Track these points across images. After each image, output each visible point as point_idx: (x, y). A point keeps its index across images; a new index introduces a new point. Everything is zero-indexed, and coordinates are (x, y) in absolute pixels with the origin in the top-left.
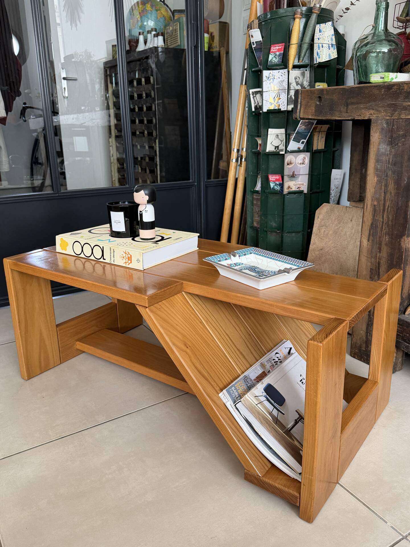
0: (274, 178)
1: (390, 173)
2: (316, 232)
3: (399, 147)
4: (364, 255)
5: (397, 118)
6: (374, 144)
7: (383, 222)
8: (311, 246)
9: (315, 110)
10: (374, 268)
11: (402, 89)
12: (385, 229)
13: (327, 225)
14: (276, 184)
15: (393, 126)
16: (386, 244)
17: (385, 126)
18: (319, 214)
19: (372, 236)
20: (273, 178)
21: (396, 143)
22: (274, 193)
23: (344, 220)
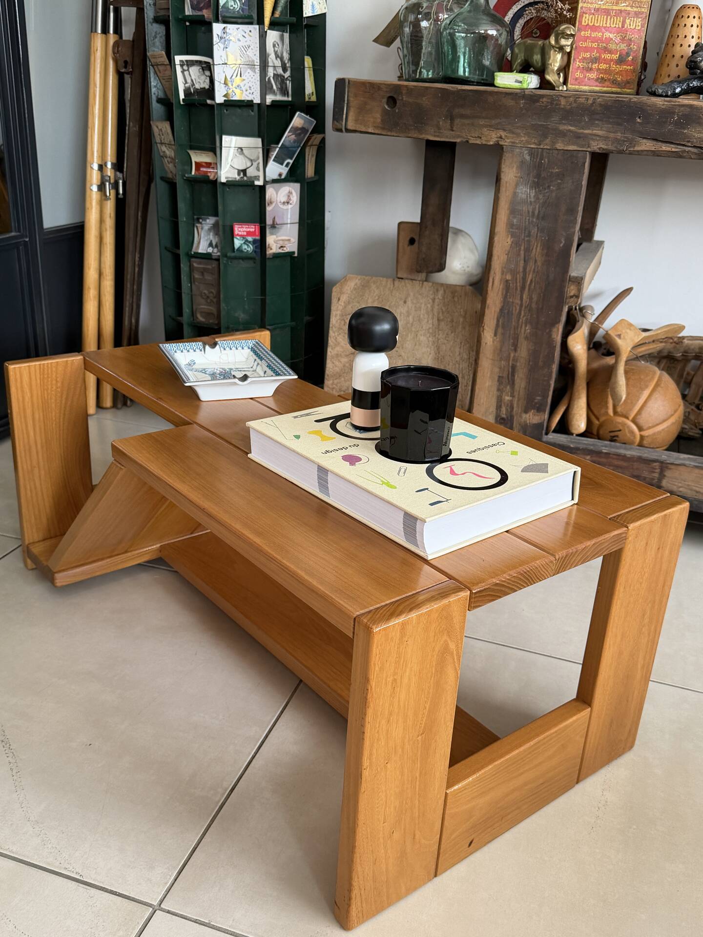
0: (244, 229)
1: (534, 231)
2: (337, 325)
3: (552, 191)
4: (487, 358)
5: (548, 148)
6: (508, 185)
7: (521, 306)
8: (329, 350)
9: (382, 120)
10: (505, 375)
11: (557, 105)
12: (524, 316)
14: (247, 241)
15: (541, 159)
16: (526, 338)
17: (528, 158)
18: (341, 293)
19: (503, 327)
20: (241, 229)
21: (547, 185)
22: (242, 256)
23: (392, 302)
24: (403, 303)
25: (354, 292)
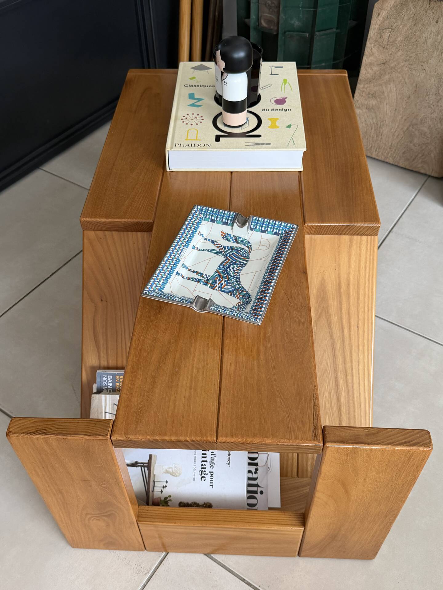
2: (373, 38)
8: (365, 58)
13: (394, 28)
18: (381, 9)
23: (425, 21)
24: (435, 23)
25: (393, 9)
